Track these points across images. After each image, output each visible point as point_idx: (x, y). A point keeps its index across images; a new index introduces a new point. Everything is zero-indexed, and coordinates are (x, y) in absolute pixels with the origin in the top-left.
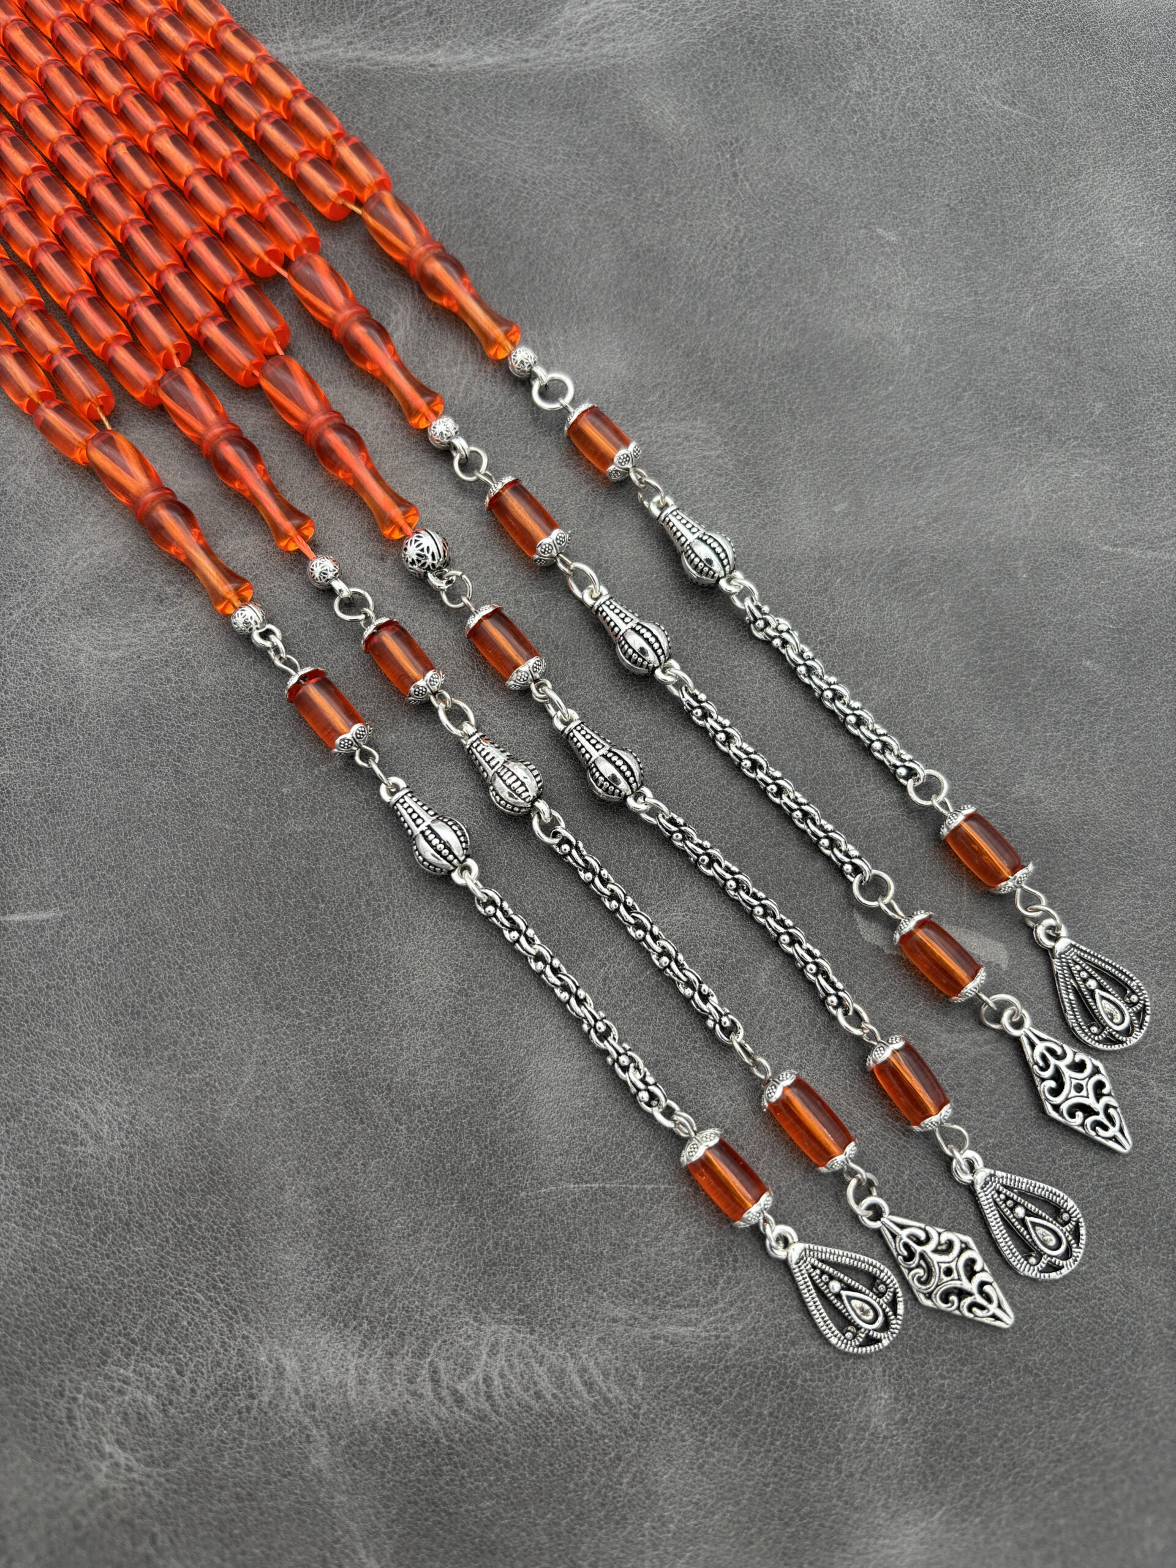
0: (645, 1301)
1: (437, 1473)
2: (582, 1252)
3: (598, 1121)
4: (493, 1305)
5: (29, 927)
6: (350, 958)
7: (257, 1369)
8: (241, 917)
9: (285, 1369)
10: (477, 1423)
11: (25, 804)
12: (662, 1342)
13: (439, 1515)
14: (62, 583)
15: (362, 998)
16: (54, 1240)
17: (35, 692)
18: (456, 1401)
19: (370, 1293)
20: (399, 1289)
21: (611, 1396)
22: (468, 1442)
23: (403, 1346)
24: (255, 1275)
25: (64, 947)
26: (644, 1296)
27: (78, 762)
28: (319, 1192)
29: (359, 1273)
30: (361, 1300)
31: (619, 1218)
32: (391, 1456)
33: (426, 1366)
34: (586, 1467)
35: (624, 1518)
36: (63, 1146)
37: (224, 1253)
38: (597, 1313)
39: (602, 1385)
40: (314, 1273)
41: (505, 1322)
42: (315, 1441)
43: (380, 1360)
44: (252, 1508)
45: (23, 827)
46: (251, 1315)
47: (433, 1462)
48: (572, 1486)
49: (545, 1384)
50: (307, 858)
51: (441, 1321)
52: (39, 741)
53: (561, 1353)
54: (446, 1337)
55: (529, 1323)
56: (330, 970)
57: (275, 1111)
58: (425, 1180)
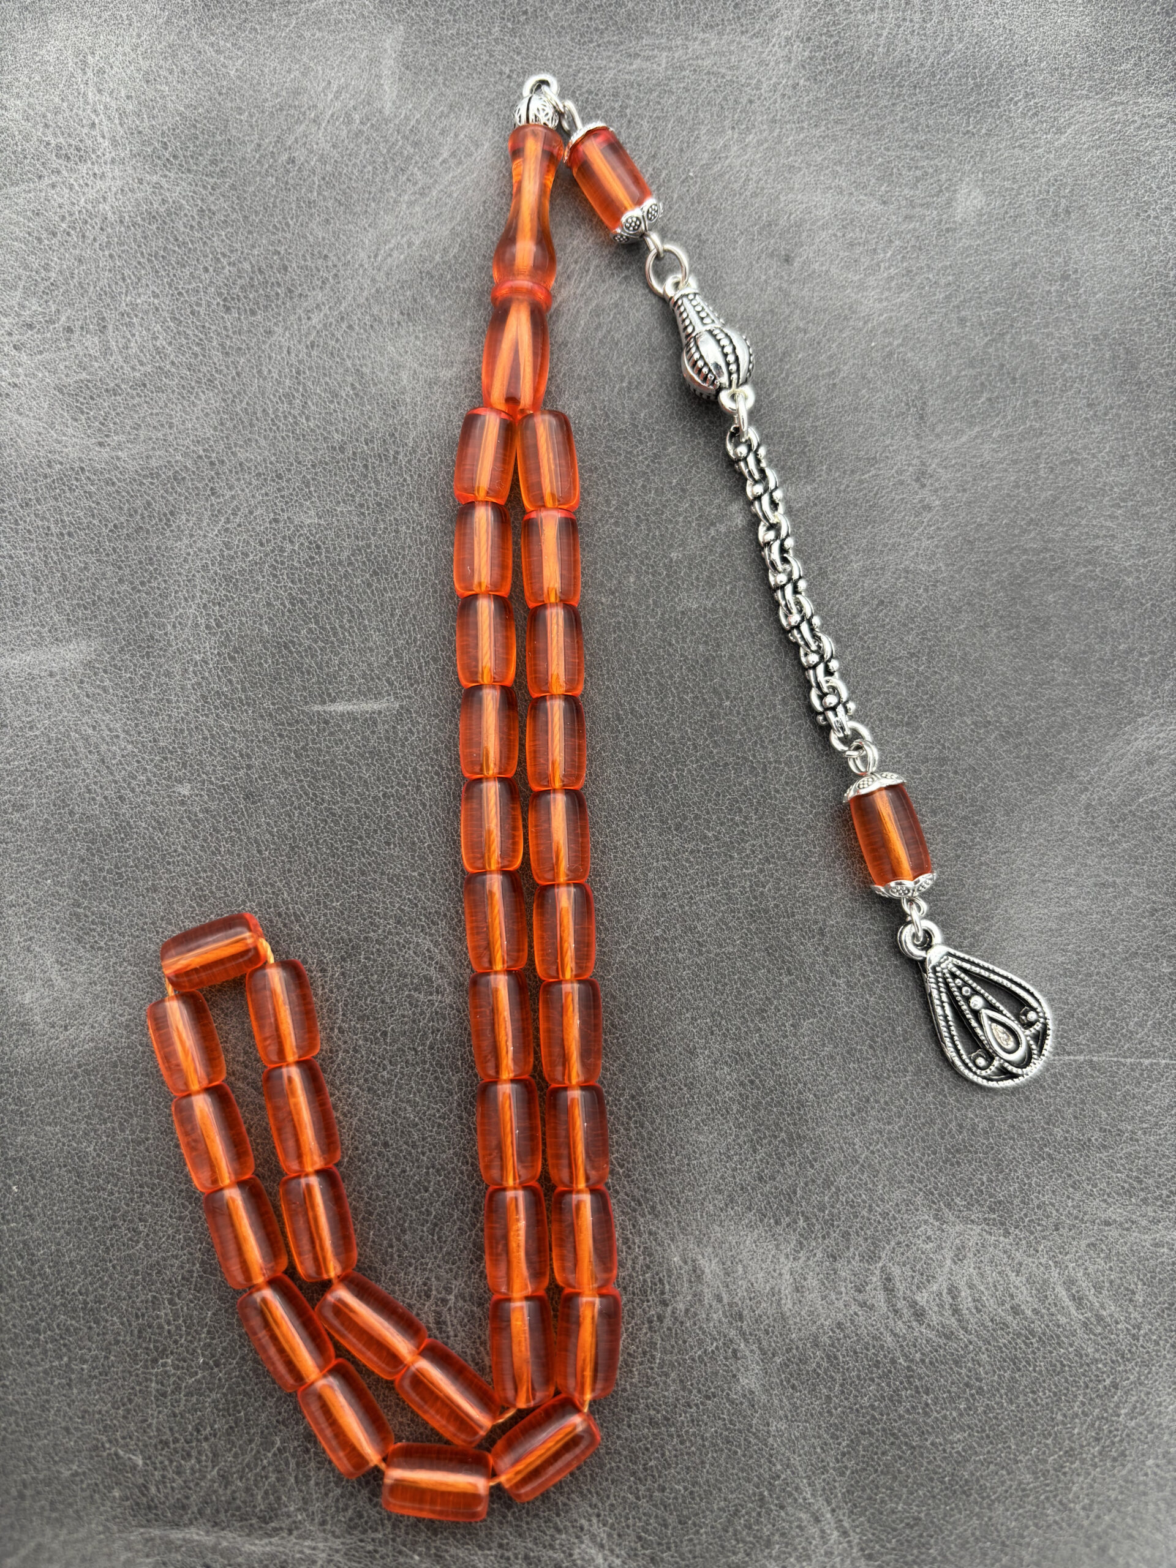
0: (1145, 1201)
1: (895, 1399)
2: (1066, 1138)
3: (1082, 980)
4: (958, 1200)
5: (356, 719)
6: (765, 770)
7: (669, 1271)
8: (626, 714)
9: (703, 1272)
10: (942, 1341)
11: (340, 563)
12: (1165, 1250)
13: (900, 1448)
14: (373, 280)
15: (782, 821)
16: (409, 1109)
17: (344, 419)
18: (916, 1314)
19: (806, 1184)
20: (842, 1180)
21: (1104, 1313)
22: (931, 1363)
23: (848, 1248)
24: (662, 1159)
25: (403, 746)
26: (1142, 1194)
27: (406, 510)
28: (738, 1058)
29: (792, 1159)
30: (795, 1193)
31: (1110, 1098)
32: (838, 1377)
33: (877, 1272)
34: (1075, 1396)
35: (1123, 1454)
36: (416, 995)
37: (622, 1130)
38: (1085, 1213)
39: (1095, 1300)
40: (736, 1158)
41: (973, 1221)
42: (745, 1357)
43: (819, 1264)
44: (671, 1436)
45: (340, 593)
46: (659, 1207)
47: (889, 1385)
48: (1060, 1417)
49: (1024, 1296)
50: (706, 643)
51: (895, 1219)
52: (353, 481)
53: (1043, 1261)
54: (902, 1238)
55: (1002, 1224)
56: (740, 784)
57: (680, 955)
58: (871, 1047)
